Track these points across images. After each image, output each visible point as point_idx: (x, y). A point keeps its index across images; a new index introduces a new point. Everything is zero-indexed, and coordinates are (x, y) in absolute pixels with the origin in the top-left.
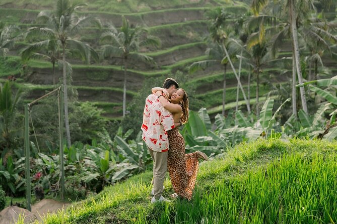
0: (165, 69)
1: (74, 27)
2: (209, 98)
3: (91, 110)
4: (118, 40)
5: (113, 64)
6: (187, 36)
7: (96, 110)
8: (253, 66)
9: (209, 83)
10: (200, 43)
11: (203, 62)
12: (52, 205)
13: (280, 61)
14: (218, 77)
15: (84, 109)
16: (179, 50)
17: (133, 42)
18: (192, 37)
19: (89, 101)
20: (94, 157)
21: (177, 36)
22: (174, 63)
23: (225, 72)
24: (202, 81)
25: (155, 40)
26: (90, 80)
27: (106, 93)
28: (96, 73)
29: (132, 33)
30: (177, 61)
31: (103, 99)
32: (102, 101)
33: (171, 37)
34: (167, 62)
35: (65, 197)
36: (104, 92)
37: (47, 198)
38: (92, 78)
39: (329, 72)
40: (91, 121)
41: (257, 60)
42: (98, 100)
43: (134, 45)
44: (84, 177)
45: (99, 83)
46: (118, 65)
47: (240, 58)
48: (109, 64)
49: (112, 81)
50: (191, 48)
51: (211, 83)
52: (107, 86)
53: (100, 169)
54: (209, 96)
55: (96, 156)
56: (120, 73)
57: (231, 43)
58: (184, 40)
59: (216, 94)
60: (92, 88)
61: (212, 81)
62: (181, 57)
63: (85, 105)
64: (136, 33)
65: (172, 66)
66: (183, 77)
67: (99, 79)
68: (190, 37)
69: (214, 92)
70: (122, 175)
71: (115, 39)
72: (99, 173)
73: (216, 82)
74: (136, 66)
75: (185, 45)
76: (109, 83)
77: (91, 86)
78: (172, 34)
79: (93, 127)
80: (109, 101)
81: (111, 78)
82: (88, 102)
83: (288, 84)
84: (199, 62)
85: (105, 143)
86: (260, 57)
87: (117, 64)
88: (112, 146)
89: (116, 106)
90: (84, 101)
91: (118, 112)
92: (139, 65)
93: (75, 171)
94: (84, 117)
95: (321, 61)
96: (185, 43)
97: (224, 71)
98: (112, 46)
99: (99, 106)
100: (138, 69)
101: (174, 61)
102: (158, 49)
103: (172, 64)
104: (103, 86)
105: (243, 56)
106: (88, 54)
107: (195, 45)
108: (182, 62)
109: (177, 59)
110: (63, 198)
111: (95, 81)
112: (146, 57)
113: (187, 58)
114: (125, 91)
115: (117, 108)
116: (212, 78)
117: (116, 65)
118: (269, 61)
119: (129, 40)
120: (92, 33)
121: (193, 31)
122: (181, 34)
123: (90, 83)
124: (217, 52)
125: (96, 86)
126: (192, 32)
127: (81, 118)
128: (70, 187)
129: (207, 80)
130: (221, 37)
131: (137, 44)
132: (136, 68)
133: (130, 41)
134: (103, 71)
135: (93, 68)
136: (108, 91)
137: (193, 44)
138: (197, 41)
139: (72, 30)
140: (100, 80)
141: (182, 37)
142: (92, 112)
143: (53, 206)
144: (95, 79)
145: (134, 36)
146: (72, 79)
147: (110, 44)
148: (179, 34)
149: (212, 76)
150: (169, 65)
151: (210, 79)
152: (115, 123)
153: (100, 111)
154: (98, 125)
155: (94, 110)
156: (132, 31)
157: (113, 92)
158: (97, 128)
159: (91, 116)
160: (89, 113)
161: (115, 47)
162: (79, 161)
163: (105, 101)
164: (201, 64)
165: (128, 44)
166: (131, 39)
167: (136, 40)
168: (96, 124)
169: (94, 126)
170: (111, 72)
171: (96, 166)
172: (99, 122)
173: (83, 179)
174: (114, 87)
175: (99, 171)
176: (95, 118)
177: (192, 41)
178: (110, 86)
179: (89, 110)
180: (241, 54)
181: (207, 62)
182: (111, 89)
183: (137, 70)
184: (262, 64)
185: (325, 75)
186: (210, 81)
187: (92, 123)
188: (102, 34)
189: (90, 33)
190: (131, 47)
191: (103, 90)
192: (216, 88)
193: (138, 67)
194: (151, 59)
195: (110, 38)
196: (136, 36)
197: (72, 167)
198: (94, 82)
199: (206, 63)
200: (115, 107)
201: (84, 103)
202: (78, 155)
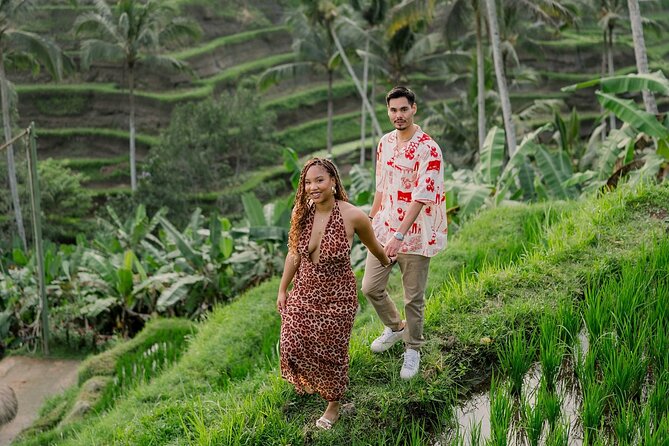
0: (201, 85)
1: (20, 5)
2: (292, 139)
3: (60, 175)
4: (112, 29)
5: (92, 80)
6: (238, 18)
7: (71, 175)
8: (385, 71)
9: (291, 110)
10: (266, 30)
11: (285, 67)
12: (26, 367)
13: (440, 59)
14: (307, 97)
15: (45, 175)
16: (226, 46)
17: (144, 31)
18: (249, 19)
19: (54, 158)
20: (100, 266)
21: (217, 18)
22: (218, 73)
23: (330, 84)
24: (276, 107)
25: (188, 26)
26: (47, 115)
27: (82, 139)
28: (57, 101)
29: (142, 13)
30: (223, 69)
31: (78, 152)
32: (76, 156)
33: (206, 19)
34: (202, 72)
35: (52, 350)
36: (77, 139)
37: (13, 355)
38: (51, 112)
39: (537, 76)
40: (60, 197)
41: (396, 58)
42: (68, 156)
43: (148, 37)
44: (85, 307)
45: (66, 120)
46: (104, 82)
47: (364, 56)
48: (82, 80)
49: (93, 115)
50: (249, 40)
51: (295, 109)
52: (84, 126)
53: (115, 289)
54: (292, 135)
55: (104, 265)
56: (108, 97)
57: (343, 28)
58: (233, 26)
59: (305, 131)
60: (52, 131)
61: (295, 105)
62: (230, 61)
63: (45, 165)
64: (151, 15)
65: (213, 79)
66: (251, 99)
67: (65, 111)
68: (244, 20)
69: (302, 126)
70: (177, 295)
71: (105, 28)
72: (114, 296)
73: (303, 107)
74: (141, 83)
75: (236, 36)
76: (86, 120)
77: (50, 128)
78: (209, 14)
79: (66, 209)
80: (90, 155)
81: (92, 109)
82: (50, 160)
83: (457, 103)
84: (279, 68)
85: (104, 240)
86: (402, 51)
87: (100, 79)
88: (128, 242)
89: (107, 165)
90: (45, 159)
91: (111, 177)
92: (147, 80)
93: (62, 297)
94: (48, 190)
95: (515, 56)
96: (234, 33)
97: (328, 82)
98: (101, 42)
99: (75, 168)
100: (146, 88)
101: (216, 70)
102: (182, 45)
103: (213, 75)
104: (75, 127)
105: (371, 52)
106: (56, 60)
107: (257, 35)
108: (234, 71)
109: (222, 65)
110: (47, 352)
111: (56, 116)
112: (175, 60)
113: (243, 62)
114: (132, 135)
115: (109, 168)
116: (294, 100)
117: (98, 82)
118: (418, 60)
119: (135, 29)
120: (41, 17)
121: (250, 7)
122: (227, 14)
123: (46, 122)
124: (314, 46)
125: (61, 127)
126: (249, 10)
127: (42, 193)
128: (61, 328)
129: (285, 104)
130: (327, 16)
131: (155, 35)
132: (140, 85)
133: (138, 29)
134: (72, 97)
135: (51, 91)
136: (88, 136)
137: (252, 33)
138: (258, 27)
139: (15, 11)
140: (66, 115)
141: (230, 20)
142: (61, 179)
143: (29, 369)
144: (58, 112)
145: (147, 20)
146: (17, 115)
147: (96, 38)
148: (221, 13)
149: (294, 96)
150: (208, 76)
151: (291, 102)
152: (119, 197)
153: (79, 176)
154: (76, 206)
155: (66, 175)
156: (141, 10)
157: (98, 137)
158: (74, 210)
159: (62, 187)
160: (56, 182)
161: (109, 44)
162: (69, 277)
163: (81, 156)
164: (282, 72)
165: (134, 37)
166: (140, 24)
167: (152, 27)
168: (72, 203)
169: (68, 208)
170: (90, 96)
171: (107, 284)
172: (78, 199)
173: (83, 310)
174: (96, 127)
175: (115, 292)
176: (68, 193)
177: (248, 28)
178: (89, 126)
179: (55, 176)
180: (368, 48)
181: (294, 68)
182: (92, 130)
183: (144, 90)
184: (407, 66)
185: (528, 82)
186: (292, 107)
187: (63, 203)
188: (78, 18)
189: (37, 18)
190: (141, 41)
191: (75, 135)
192: (303, 120)
193: (146, 84)
194: (186, 64)
195: (94, 25)
196: (151, 21)
197: (56, 290)
198: (54, 120)
199: (291, 70)
200: (103, 168)
201: (44, 162)
202: (66, 266)
